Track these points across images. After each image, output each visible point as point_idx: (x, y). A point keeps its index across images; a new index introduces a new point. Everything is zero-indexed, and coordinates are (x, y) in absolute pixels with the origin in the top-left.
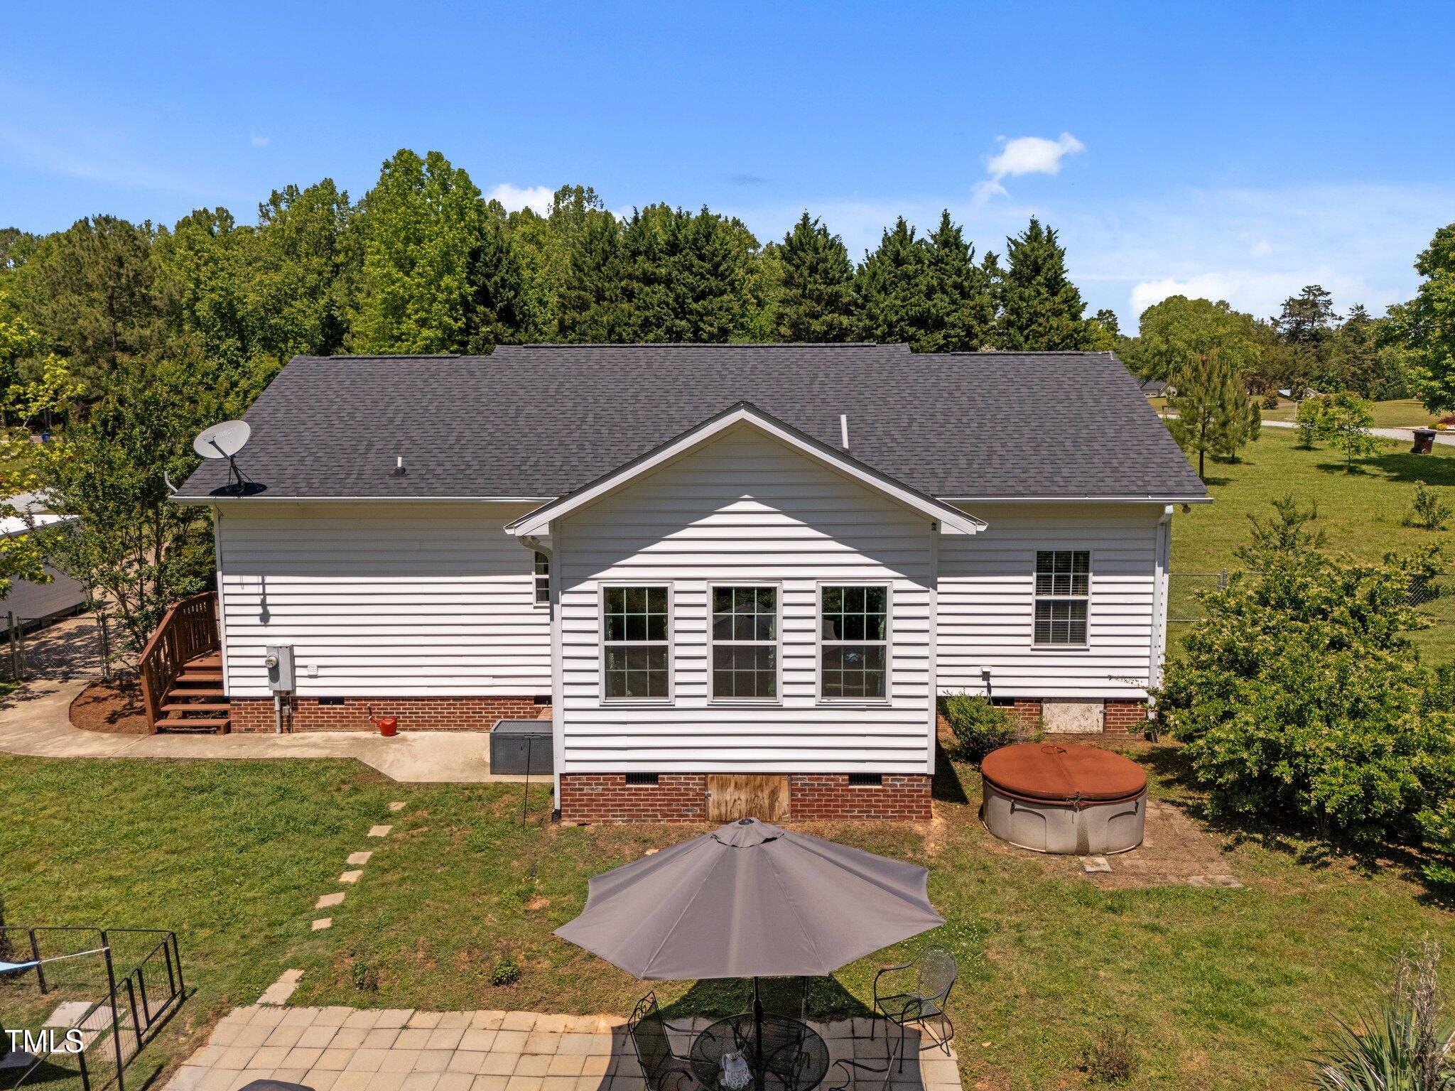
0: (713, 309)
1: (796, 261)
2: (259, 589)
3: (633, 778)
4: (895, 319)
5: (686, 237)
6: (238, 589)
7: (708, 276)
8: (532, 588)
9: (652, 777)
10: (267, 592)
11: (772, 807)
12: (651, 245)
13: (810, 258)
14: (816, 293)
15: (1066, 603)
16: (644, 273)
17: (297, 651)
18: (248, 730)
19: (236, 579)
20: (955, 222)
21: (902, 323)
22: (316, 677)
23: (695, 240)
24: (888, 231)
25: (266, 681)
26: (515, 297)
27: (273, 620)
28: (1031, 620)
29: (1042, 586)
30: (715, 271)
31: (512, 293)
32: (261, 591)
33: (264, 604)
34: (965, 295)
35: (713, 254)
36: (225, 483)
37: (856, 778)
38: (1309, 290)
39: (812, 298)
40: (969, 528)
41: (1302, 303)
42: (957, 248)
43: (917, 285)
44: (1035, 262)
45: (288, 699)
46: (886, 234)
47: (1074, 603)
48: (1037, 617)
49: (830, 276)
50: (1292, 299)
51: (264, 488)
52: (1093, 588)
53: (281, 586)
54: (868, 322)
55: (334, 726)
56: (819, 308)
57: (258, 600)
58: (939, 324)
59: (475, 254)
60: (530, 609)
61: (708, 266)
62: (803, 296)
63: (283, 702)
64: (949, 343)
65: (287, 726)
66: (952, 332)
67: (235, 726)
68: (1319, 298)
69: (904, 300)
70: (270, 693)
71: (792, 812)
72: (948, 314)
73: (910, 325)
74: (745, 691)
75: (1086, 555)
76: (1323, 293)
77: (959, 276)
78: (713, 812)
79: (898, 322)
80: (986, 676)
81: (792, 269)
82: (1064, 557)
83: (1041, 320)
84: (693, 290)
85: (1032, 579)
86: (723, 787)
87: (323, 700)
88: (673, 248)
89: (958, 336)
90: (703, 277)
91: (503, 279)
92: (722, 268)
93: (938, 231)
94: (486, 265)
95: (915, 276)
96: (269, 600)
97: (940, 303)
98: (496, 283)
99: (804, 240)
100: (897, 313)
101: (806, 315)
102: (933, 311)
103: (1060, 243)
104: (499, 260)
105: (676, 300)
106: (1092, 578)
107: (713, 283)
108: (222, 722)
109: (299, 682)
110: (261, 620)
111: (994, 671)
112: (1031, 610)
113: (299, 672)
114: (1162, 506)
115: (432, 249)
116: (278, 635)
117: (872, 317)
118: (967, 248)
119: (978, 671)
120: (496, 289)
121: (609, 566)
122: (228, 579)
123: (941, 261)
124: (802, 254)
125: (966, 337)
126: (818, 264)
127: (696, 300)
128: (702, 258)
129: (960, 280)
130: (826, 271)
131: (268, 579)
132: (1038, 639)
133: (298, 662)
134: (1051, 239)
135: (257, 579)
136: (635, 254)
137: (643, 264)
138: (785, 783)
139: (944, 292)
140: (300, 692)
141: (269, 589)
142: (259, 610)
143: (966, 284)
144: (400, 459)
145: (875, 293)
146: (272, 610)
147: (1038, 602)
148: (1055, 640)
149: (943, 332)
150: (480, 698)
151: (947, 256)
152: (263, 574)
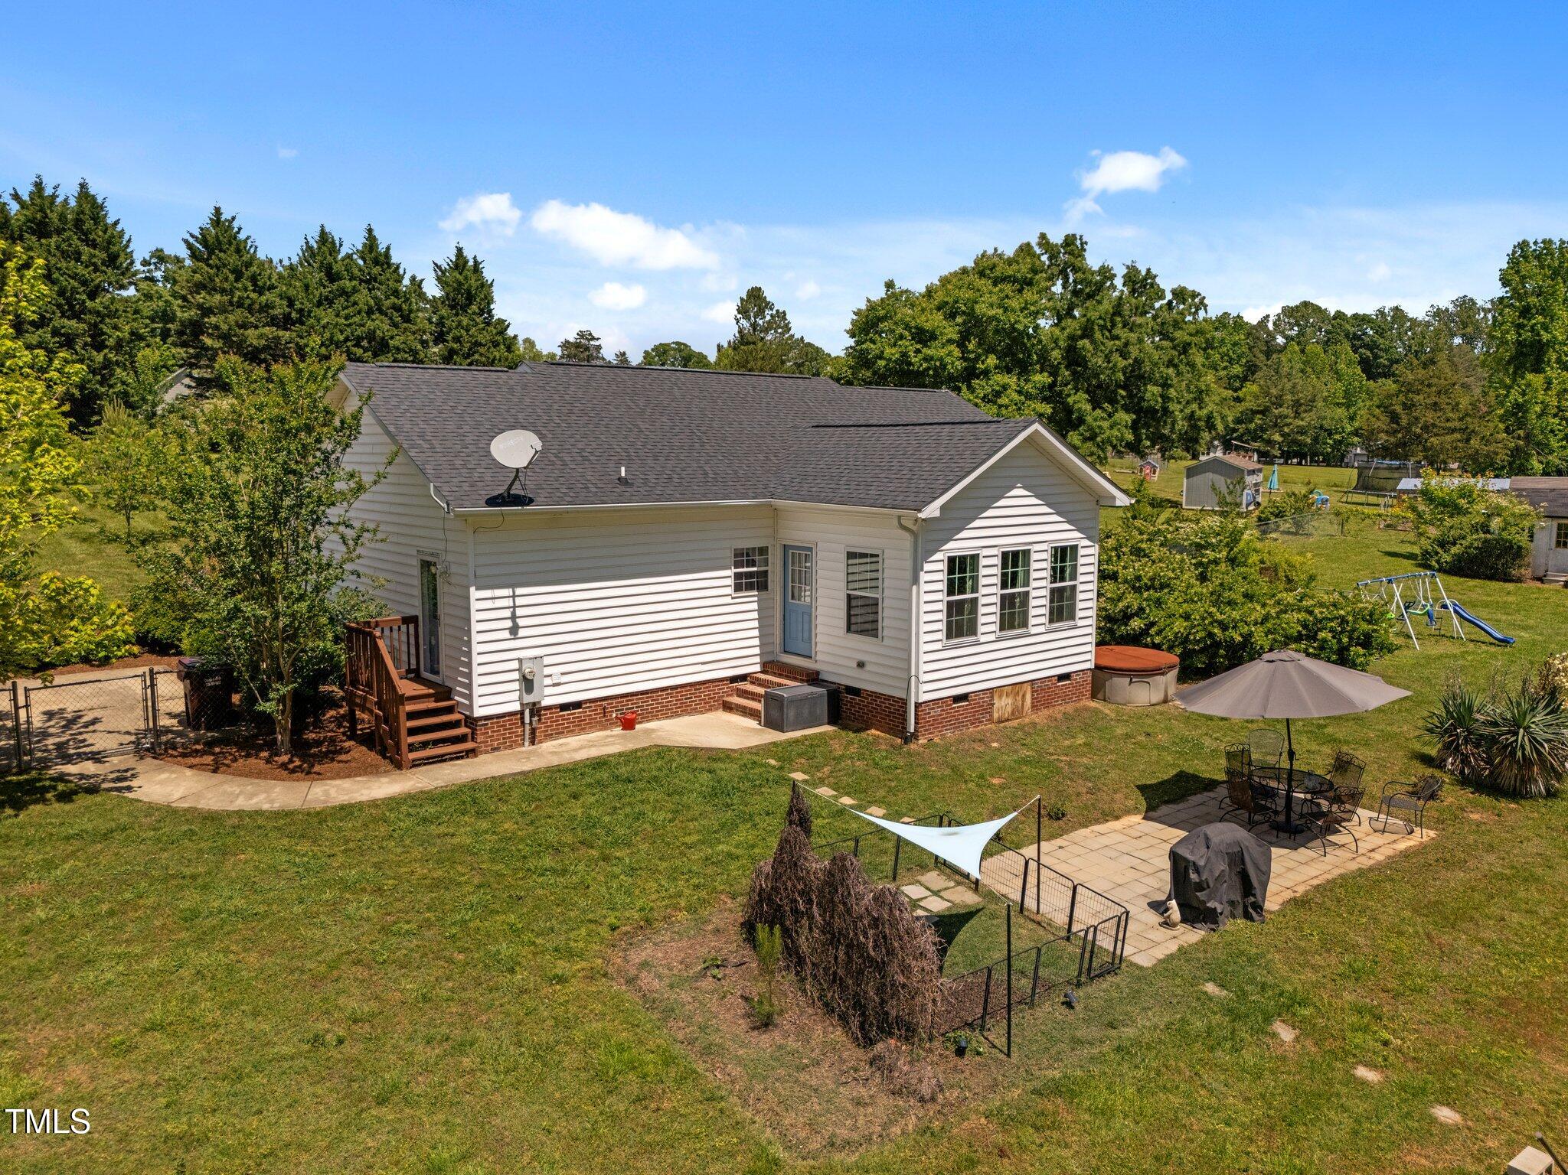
0: (117, 310)
2: (509, 602)
3: (957, 699)
4: (341, 338)
6: (489, 604)
7: (104, 268)
8: (731, 582)
9: (965, 698)
10: (517, 604)
11: (1023, 705)
14: (248, 302)
17: (546, 661)
18: (494, 749)
19: (488, 593)
21: (349, 344)
22: (558, 684)
24: (309, 239)
25: (518, 695)
27: (522, 633)
32: (511, 604)
33: (513, 617)
37: (1061, 677)
38: (581, 334)
39: (242, 307)
41: (577, 345)
42: (388, 266)
44: (468, 292)
45: (536, 710)
46: (307, 243)
50: (567, 342)
51: (529, 498)
53: (531, 597)
55: (572, 731)
57: (508, 613)
60: (728, 600)
62: (231, 303)
63: (532, 713)
65: (536, 737)
67: (480, 748)
68: (592, 343)
70: (522, 707)
71: (1032, 707)
74: (1014, 625)
76: (593, 339)
77: (396, 297)
78: (996, 715)
83: (482, 350)
86: (1000, 696)
87: (564, 707)
93: (363, 247)
96: (519, 612)
99: (221, 238)
100: (342, 332)
103: (488, 274)
108: (467, 746)
109: (546, 691)
110: (511, 633)
113: (547, 681)
116: (527, 647)
118: (398, 267)
121: (949, 540)
122: (480, 594)
131: (519, 591)
133: (547, 671)
134: (477, 268)
135: (508, 592)
138: (1029, 688)
140: (546, 702)
141: (519, 601)
142: (509, 624)
144: (623, 469)
146: (521, 622)
150: (691, 685)
152: (513, 586)
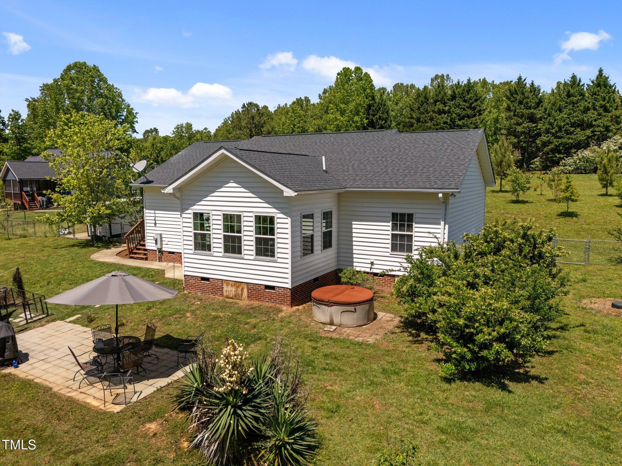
1: (513, 99)
2: (153, 215)
3: (203, 279)
5: (458, 92)
6: (149, 215)
7: (467, 109)
9: (207, 279)
11: (242, 294)
12: (443, 97)
13: (519, 97)
14: (521, 114)
15: (404, 235)
16: (439, 109)
17: (163, 236)
18: (152, 260)
19: (149, 211)
20: (605, 73)
22: (168, 245)
23: (463, 93)
25: (154, 245)
26: (385, 123)
27: (157, 225)
28: (389, 241)
29: (394, 228)
30: (470, 107)
31: (384, 122)
33: (155, 220)
34: (606, 110)
35: (470, 99)
36: (143, 181)
37: (267, 287)
39: (518, 116)
40: (293, 194)
42: (606, 87)
43: (578, 107)
45: (160, 251)
47: (408, 235)
48: (392, 241)
49: (529, 105)
51: (153, 182)
52: (415, 230)
53: (160, 214)
54: (548, 126)
55: (172, 261)
56: (521, 121)
57: (153, 218)
58: (590, 125)
59: (369, 106)
61: (467, 104)
63: (159, 252)
64: (595, 135)
65: (160, 260)
66: (597, 129)
67: (149, 258)
69: (570, 114)
70: (156, 249)
71: (248, 297)
72: (596, 120)
73: (571, 127)
74: (234, 252)
75: (412, 215)
77: (604, 101)
78: (225, 294)
79: (564, 125)
80: (372, 264)
81: (509, 102)
82: (403, 215)
84: (459, 115)
85: (390, 224)
86: (228, 285)
87: (170, 253)
88: (453, 97)
89: (600, 131)
90: (464, 109)
91: (380, 116)
92: (473, 105)
93: (595, 79)
94: (373, 111)
95: (577, 103)
96: (156, 218)
97: (592, 115)
98: (377, 118)
99: (517, 89)
101: (515, 124)
102: (586, 119)
104: (380, 109)
105: (451, 121)
106: (415, 225)
107: (470, 112)
108: (145, 257)
109: (164, 246)
110: (154, 225)
111: (375, 262)
112: (390, 237)
113: (164, 243)
114: (438, 193)
115: (352, 106)
116: (158, 230)
117: (551, 124)
118: (612, 86)
119: (369, 261)
120: (377, 121)
121: (194, 205)
122: (147, 211)
123: (595, 94)
124: (515, 96)
125: (604, 131)
126: (523, 100)
127: (460, 120)
128: (465, 101)
129: (604, 103)
130: (527, 103)
131: (157, 212)
132: (393, 250)
133: (163, 239)
135: (153, 212)
136: (436, 101)
137: (440, 106)
138: (246, 286)
139: (595, 109)
140: (164, 249)
141: (157, 215)
142: (154, 222)
143: (608, 105)
145: (553, 112)
146: (157, 222)
147: (392, 234)
148: (400, 251)
149: (591, 129)
151: (598, 91)
152: (155, 210)
